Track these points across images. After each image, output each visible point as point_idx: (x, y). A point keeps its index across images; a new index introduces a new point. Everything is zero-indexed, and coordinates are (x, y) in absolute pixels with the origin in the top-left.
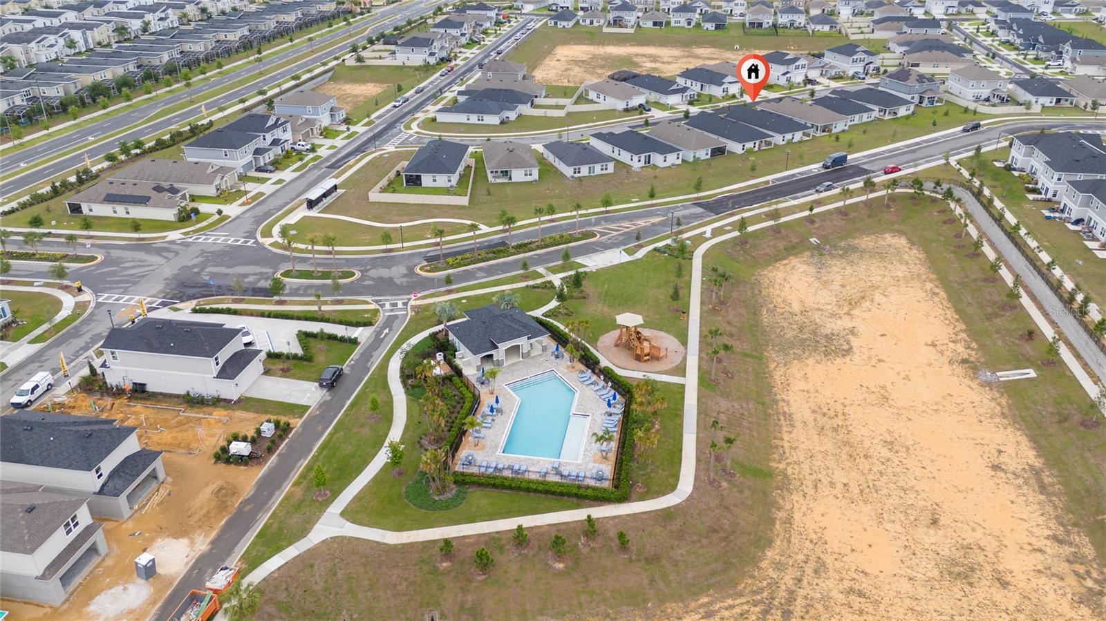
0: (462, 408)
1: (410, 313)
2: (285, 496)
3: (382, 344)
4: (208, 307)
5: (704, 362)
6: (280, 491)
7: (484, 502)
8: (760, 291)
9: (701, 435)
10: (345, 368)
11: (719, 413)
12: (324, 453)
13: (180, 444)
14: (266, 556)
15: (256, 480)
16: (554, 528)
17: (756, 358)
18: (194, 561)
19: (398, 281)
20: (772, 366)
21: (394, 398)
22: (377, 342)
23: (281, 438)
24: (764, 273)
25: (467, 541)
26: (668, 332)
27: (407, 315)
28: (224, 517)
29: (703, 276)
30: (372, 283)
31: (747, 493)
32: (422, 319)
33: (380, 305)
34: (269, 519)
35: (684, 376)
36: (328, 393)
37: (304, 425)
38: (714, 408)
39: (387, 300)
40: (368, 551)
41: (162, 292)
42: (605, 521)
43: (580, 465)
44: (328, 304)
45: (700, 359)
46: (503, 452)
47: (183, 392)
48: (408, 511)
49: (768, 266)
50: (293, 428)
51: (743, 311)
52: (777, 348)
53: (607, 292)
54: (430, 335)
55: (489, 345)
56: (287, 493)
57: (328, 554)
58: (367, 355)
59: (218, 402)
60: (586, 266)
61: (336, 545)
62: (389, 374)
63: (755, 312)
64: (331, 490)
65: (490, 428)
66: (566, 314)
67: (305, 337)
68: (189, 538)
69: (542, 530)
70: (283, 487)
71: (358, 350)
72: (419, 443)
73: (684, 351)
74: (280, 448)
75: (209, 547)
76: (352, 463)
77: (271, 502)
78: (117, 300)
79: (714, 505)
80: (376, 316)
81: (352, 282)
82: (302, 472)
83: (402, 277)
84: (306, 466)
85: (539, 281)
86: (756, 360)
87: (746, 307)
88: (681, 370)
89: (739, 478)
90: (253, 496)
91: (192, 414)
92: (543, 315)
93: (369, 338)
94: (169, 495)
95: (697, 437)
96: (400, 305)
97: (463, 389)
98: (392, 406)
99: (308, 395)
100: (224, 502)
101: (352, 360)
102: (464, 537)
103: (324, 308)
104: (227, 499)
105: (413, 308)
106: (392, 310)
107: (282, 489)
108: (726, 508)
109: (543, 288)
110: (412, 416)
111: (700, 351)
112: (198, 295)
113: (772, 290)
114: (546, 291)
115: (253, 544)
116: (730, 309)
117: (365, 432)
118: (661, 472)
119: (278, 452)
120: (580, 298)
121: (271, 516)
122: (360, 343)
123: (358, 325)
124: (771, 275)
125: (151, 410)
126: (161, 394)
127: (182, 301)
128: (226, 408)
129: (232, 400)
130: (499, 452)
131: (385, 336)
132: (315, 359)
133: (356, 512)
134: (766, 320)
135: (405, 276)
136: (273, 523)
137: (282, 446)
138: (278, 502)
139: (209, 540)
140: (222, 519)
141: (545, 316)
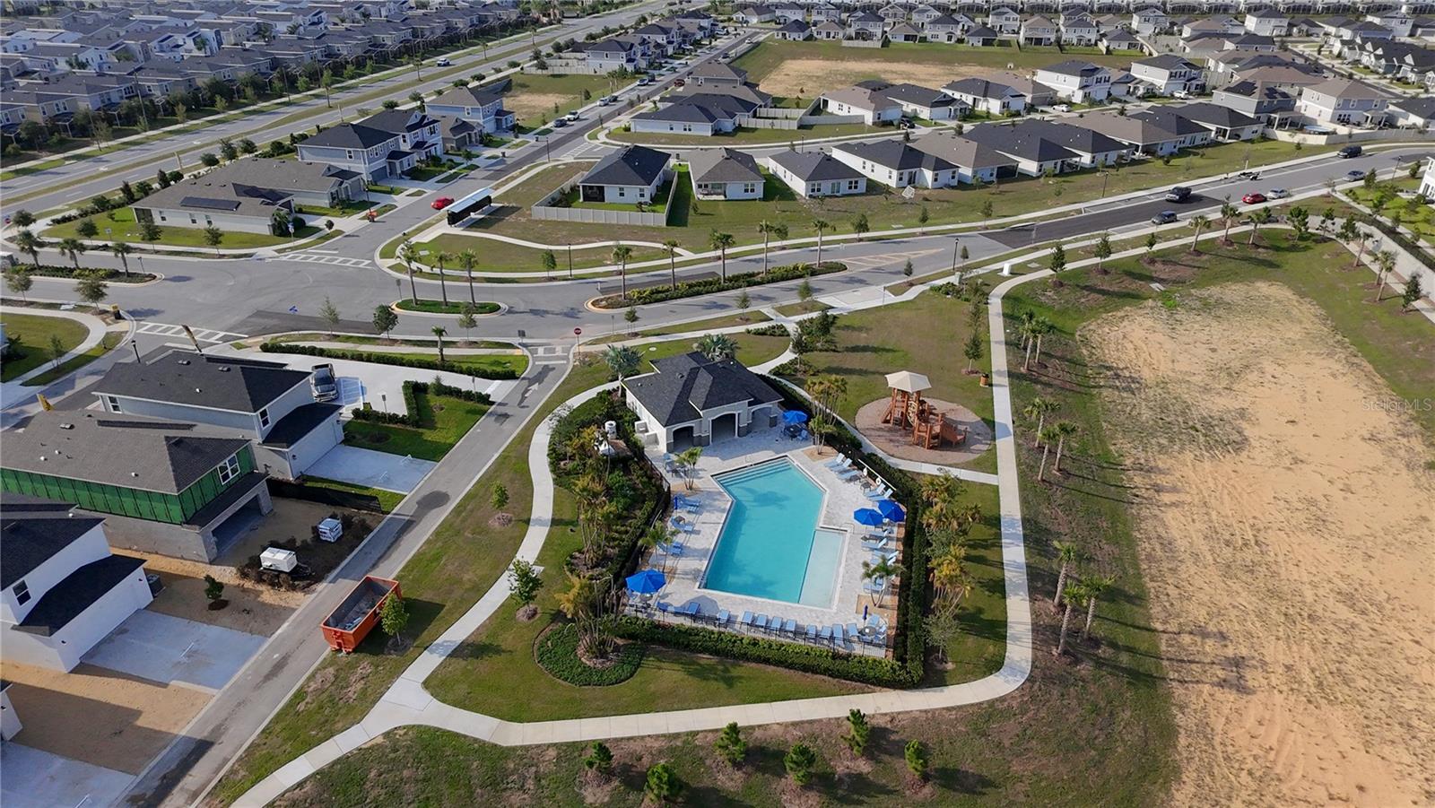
1: (573, 364)
3: (528, 406)
4: (283, 345)
5: (1024, 451)
8: (1090, 353)
11: (1059, 535)
16: (791, 731)
21: (535, 488)
23: (350, 547)
24: (1092, 327)
26: (964, 404)
27: (567, 365)
29: (1006, 328)
32: (588, 372)
33: (529, 351)
35: (995, 473)
38: (1049, 526)
39: (542, 345)
44: (455, 347)
45: (1018, 446)
46: (706, 588)
49: (1096, 318)
50: (370, 532)
51: (1071, 380)
52: (1130, 436)
53: (866, 343)
54: (599, 396)
55: (687, 412)
57: (393, 759)
60: (834, 308)
62: (531, 450)
66: (806, 373)
67: (414, 389)
69: (769, 733)
71: (491, 413)
73: (991, 435)
78: (163, 331)
80: (522, 366)
85: (764, 325)
92: (770, 373)
93: (508, 396)
96: (559, 352)
97: (645, 479)
98: (531, 502)
102: (632, 739)
103: (448, 352)
105: (578, 356)
106: (546, 359)
109: (771, 335)
110: (560, 520)
112: (277, 329)
113: (1107, 351)
114: (775, 339)
116: (1051, 375)
120: (826, 351)
122: (493, 403)
123: (494, 377)
124: (1102, 330)
127: (251, 336)
130: (698, 587)
131: (532, 395)
141: (774, 374)
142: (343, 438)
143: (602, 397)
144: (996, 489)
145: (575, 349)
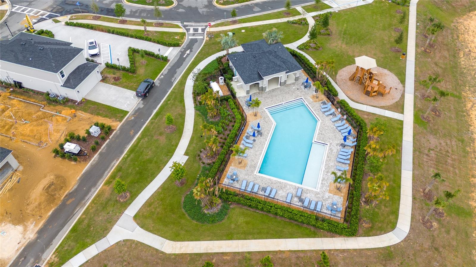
0: (233, 126)
1: (206, 38)
2: (97, 194)
3: (184, 63)
4: (75, 21)
5: (418, 100)
6: (95, 188)
7: (241, 220)
8: (458, 37)
9: (416, 172)
10: (156, 81)
11: (430, 150)
12: (132, 155)
13: (35, 136)
14: (74, 252)
15: (80, 175)
16: (294, 256)
17: (456, 96)
18: (23, 248)
19: (200, 11)
20: (469, 105)
21: (186, 111)
22: (181, 61)
23: (104, 139)
24: (461, 20)
25: (225, 258)
26: (390, 70)
27: (203, 39)
28: (51, 208)
29: (417, 22)
30: (183, 10)
31: (453, 233)
32: (213, 44)
33: (186, 29)
34: (82, 215)
35: (402, 113)
36: (142, 102)
37: (121, 129)
38: (425, 145)
39: (192, 26)
40: (149, 258)
41: (51, 6)
42: (336, 253)
43: (318, 194)
44: (152, 26)
45: (415, 97)
46: (259, 172)
47: (45, 91)
48: (183, 221)
49: (464, 15)
50: (113, 130)
51: (446, 53)
52: (472, 89)
53: (345, 30)
54: (217, 59)
55: (256, 76)
56: (100, 190)
57: (119, 257)
58: (173, 71)
59: (67, 102)
60: (331, 7)
61: (126, 249)
62: (185, 89)
63: (455, 55)
64: (131, 193)
65: (251, 148)
66: (315, 48)
67: (133, 52)
68: (24, 225)
69: (284, 256)
70: (98, 184)
71: (167, 66)
72: (199, 156)
73: (403, 89)
74: (102, 148)
75: (36, 235)
76: (149, 168)
77: (87, 198)
78: (23, 11)
79: (427, 247)
80: (182, 38)
81: (171, 9)
82: (113, 173)
83: (204, 8)
84: (117, 166)
85: (297, 18)
86: (456, 99)
87: (448, 50)
88: (399, 107)
89: (446, 218)
90: (76, 190)
91: (48, 110)
92: (297, 48)
93: (176, 57)
94: (18, 182)
95: (413, 174)
96: (200, 31)
97: (236, 110)
98: (184, 119)
99: (128, 102)
100: (53, 196)
101: (162, 74)
102: (223, 254)
103: (149, 29)
104: (56, 192)
105: (209, 34)
106: (194, 35)
107: (97, 186)
108: (436, 249)
109: (299, 24)
110: (197, 130)
111: (416, 90)
112: (72, 11)
113: (467, 36)
114: (301, 27)
115: (67, 238)
116: (436, 51)
117: (163, 140)
118: (383, 207)
119: (100, 150)
120: (326, 35)
121: (85, 211)
122: (169, 60)
123: (170, 45)
124: (466, 23)
125: (23, 104)
126: (32, 90)
127: (62, 15)
128: (71, 107)
129: (77, 101)
130: (256, 172)
131: (187, 56)
132: (138, 72)
133: (146, 218)
134: (463, 63)
135: (206, 7)
136: (85, 218)
137: (104, 145)
138: (92, 198)
139: (37, 229)
140: (49, 210)
141: (299, 49)
142: (101, 78)
143: (219, 60)
144: (401, 123)
145: (208, 29)
